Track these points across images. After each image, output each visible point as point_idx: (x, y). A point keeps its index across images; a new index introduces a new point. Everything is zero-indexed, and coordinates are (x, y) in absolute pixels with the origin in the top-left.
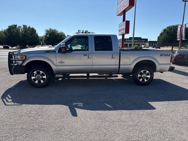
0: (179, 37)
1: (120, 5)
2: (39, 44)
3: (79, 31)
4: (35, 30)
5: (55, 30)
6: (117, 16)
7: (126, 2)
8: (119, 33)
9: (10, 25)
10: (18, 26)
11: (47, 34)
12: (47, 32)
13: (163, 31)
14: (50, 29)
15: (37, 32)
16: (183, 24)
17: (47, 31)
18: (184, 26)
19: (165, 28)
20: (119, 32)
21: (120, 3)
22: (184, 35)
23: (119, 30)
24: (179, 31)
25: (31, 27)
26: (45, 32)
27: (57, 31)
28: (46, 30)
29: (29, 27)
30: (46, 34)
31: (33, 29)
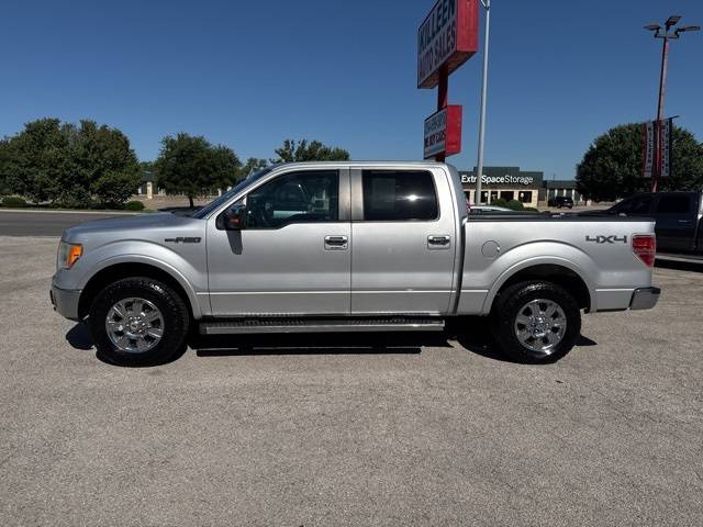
0: (651, 164)
1: (428, 48)
3: (287, 143)
5: (199, 140)
6: (419, 87)
7: (448, 40)
8: (427, 150)
9: (33, 120)
10: (61, 124)
11: (168, 155)
12: (168, 146)
13: (594, 146)
14: (182, 137)
15: (131, 147)
17: (170, 144)
18: (663, 124)
19: (602, 134)
20: (426, 146)
21: (429, 42)
22: (666, 159)
23: (426, 141)
25: (111, 127)
26: (162, 147)
27: (207, 145)
28: (166, 141)
29: (104, 128)
30: (167, 152)
31: (118, 135)
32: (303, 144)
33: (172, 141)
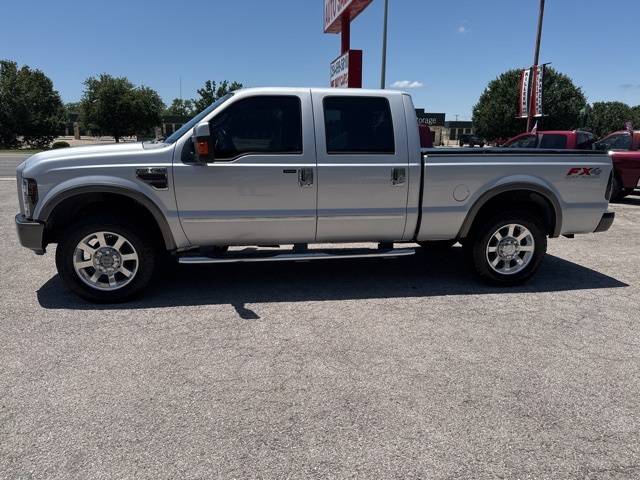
0: (526, 106)
2: (67, 131)
3: (208, 84)
4: (48, 80)
5: (122, 82)
6: (325, 32)
11: (92, 96)
12: (91, 88)
13: (489, 89)
14: (105, 78)
15: (54, 89)
16: (536, 63)
17: (93, 85)
18: (539, 70)
19: (495, 79)
20: (332, 87)
22: (539, 101)
23: (332, 83)
24: (527, 88)
25: (33, 68)
26: (86, 88)
27: (131, 86)
28: (89, 82)
29: (25, 68)
30: (91, 94)
31: (39, 76)
32: (225, 85)
33: (95, 82)
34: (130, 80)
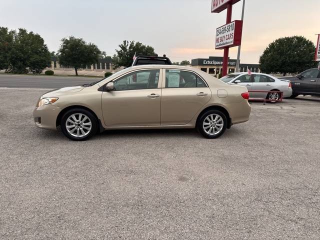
3: (125, 42)
4: (42, 39)
5: (80, 40)
6: (212, 12)
10: (9, 31)
12: (64, 43)
13: (268, 47)
14: (71, 38)
15: (45, 43)
25: (35, 33)
26: (62, 43)
28: (63, 40)
29: (31, 33)
30: (64, 46)
31: (38, 37)
32: (133, 43)
33: (67, 40)
34: (84, 40)
